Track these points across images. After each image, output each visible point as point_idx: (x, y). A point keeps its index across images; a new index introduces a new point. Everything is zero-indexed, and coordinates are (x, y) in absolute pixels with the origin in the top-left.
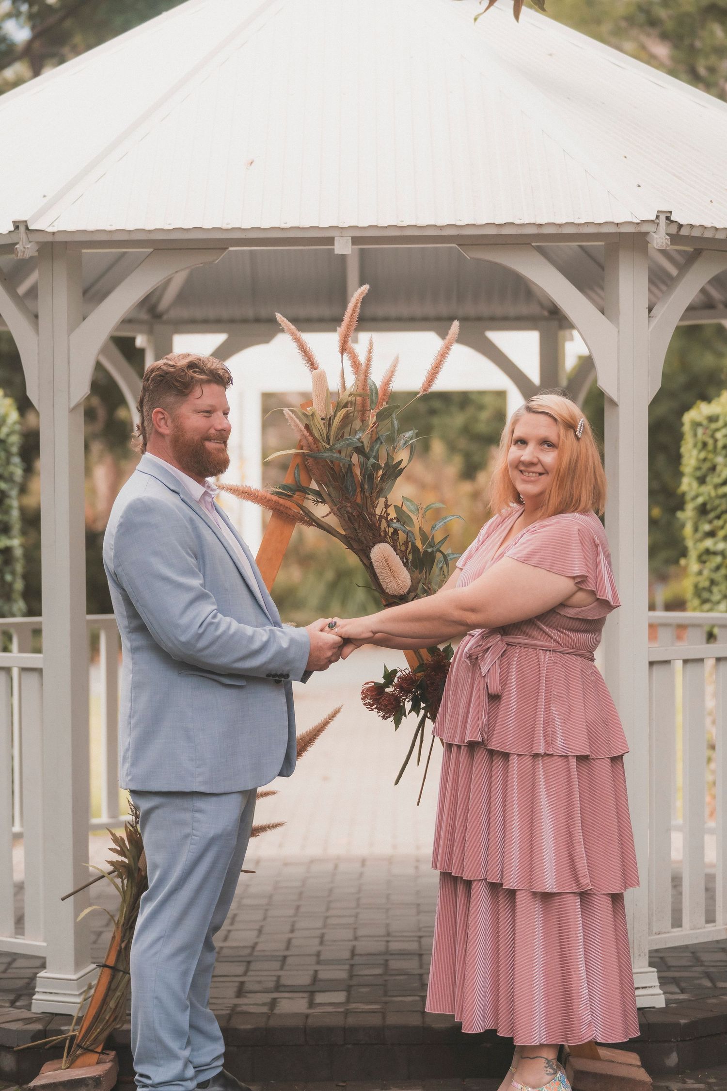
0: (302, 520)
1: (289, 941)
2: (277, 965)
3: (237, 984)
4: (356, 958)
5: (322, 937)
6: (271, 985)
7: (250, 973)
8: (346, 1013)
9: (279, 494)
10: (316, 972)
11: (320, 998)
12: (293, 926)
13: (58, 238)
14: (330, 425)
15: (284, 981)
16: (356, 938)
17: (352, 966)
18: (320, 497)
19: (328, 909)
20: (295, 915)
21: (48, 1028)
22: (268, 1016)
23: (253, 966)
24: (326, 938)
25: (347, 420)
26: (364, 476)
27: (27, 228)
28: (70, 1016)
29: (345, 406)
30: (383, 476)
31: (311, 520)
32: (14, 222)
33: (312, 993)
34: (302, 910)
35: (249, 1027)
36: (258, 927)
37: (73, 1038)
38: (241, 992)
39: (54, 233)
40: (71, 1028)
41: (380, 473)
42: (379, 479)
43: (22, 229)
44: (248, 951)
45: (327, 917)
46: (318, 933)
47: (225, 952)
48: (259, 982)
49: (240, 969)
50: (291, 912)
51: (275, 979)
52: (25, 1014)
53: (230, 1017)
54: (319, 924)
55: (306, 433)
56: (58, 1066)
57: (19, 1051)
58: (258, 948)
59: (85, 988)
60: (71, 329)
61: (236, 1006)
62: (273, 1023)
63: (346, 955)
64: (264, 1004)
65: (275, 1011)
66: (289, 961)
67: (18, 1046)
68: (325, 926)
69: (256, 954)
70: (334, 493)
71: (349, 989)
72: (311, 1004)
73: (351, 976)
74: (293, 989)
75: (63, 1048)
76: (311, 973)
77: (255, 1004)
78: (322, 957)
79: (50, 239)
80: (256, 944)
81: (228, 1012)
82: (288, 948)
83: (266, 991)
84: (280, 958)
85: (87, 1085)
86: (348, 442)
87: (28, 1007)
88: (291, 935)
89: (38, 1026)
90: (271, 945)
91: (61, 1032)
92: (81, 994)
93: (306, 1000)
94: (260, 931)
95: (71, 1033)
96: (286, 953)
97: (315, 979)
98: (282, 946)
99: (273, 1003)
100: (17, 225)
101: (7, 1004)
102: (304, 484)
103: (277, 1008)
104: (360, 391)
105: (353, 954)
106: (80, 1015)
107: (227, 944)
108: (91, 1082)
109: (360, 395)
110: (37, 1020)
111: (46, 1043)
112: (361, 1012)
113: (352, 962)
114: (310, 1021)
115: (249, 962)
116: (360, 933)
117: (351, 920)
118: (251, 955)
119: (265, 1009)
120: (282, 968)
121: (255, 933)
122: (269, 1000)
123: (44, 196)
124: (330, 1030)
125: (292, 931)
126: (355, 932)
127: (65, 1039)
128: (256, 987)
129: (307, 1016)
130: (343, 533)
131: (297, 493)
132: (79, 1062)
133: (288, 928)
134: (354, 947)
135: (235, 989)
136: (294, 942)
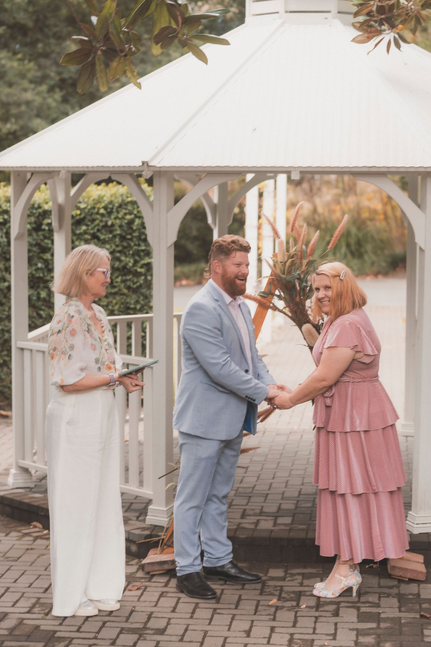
0: (271, 308)
1: (271, 485)
2: (262, 499)
3: (242, 510)
4: (301, 496)
5: (287, 482)
6: (258, 511)
7: (249, 504)
8: (290, 530)
9: (262, 296)
10: (280, 504)
11: (280, 520)
12: (274, 475)
13: (162, 169)
14: (285, 265)
15: (265, 510)
16: (303, 484)
17: (298, 501)
18: (279, 297)
19: (292, 465)
20: (277, 468)
21: (152, 533)
22: (254, 530)
23: (252, 499)
24: (289, 483)
25: (293, 264)
26: (300, 289)
27: (148, 165)
28: (162, 527)
29: (292, 257)
30: (309, 289)
31: (275, 308)
32: (142, 162)
33: (276, 517)
34: (281, 464)
35: (244, 536)
36: (257, 475)
37: (163, 539)
38: (244, 515)
39: (160, 167)
40: (163, 534)
41: (308, 288)
42: (308, 291)
43: (145, 165)
44: (250, 490)
45: (291, 470)
46: (285, 480)
47: (240, 490)
48: (253, 510)
49: (245, 502)
50: (275, 466)
51: (260, 508)
52: (142, 525)
53: (236, 530)
54: (287, 474)
55: (274, 269)
56: (155, 552)
57: (139, 544)
58: (256, 488)
59: (170, 514)
60: (168, 210)
61: (240, 523)
62: (256, 534)
63: (296, 494)
64: (253, 523)
65: (258, 528)
66: (269, 497)
67: (139, 541)
68: (289, 476)
69: (254, 492)
70: (287, 297)
71: (293, 516)
72: (275, 524)
73: (296, 508)
74: (268, 515)
75: (159, 542)
76: (278, 505)
77: (248, 523)
78: (285, 495)
79: (158, 169)
80: (255, 485)
81: (236, 527)
82: (269, 489)
83: (255, 515)
84: (265, 495)
85: (168, 564)
86: (292, 276)
87: (144, 521)
88: (272, 481)
89: (147, 532)
90: (262, 487)
91: (158, 536)
92: (168, 517)
93: (273, 521)
94: (258, 477)
95: (162, 537)
96: (268, 492)
97: (279, 509)
98: (267, 487)
99: (257, 523)
100: (143, 163)
101: (135, 519)
102: (273, 292)
103: (259, 526)
104: (300, 249)
105: (300, 494)
106: (168, 527)
107: (242, 485)
108: (170, 562)
109: (300, 251)
110: (148, 529)
111: (151, 541)
112: (297, 530)
113: (298, 499)
114: (273, 534)
115: (250, 497)
116: (306, 481)
117: (302, 472)
118: (251, 492)
119: (252, 526)
120: (264, 502)
121: (256, 478)
122: (255, 521)
123: (157, 148)
124: (282, 539)
125: (273, 478)
126: (303, 480)
127: (159, 540)
128: (251, 513)
129: (272, 531)
130: (290, 314)
131: (270, 296)
132: (165, 551)
133: (272, 476)
134: (301, 489)
135: (241, 514)
136: (274, 485)
